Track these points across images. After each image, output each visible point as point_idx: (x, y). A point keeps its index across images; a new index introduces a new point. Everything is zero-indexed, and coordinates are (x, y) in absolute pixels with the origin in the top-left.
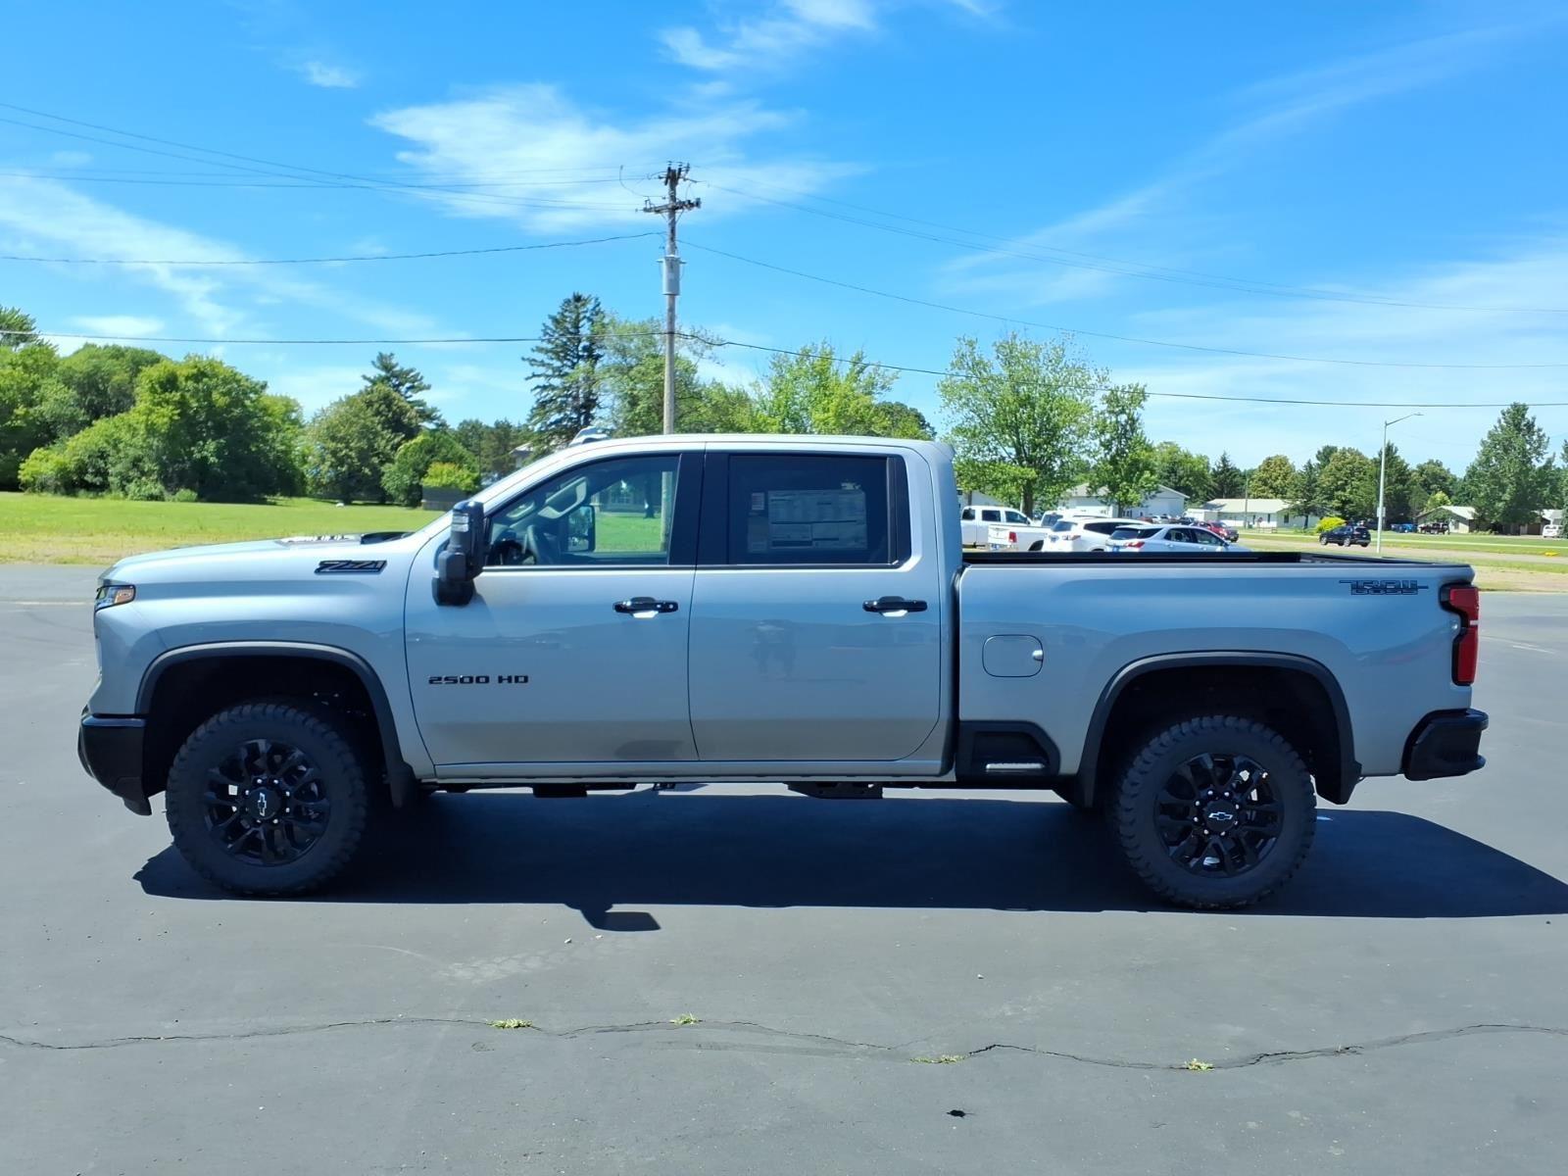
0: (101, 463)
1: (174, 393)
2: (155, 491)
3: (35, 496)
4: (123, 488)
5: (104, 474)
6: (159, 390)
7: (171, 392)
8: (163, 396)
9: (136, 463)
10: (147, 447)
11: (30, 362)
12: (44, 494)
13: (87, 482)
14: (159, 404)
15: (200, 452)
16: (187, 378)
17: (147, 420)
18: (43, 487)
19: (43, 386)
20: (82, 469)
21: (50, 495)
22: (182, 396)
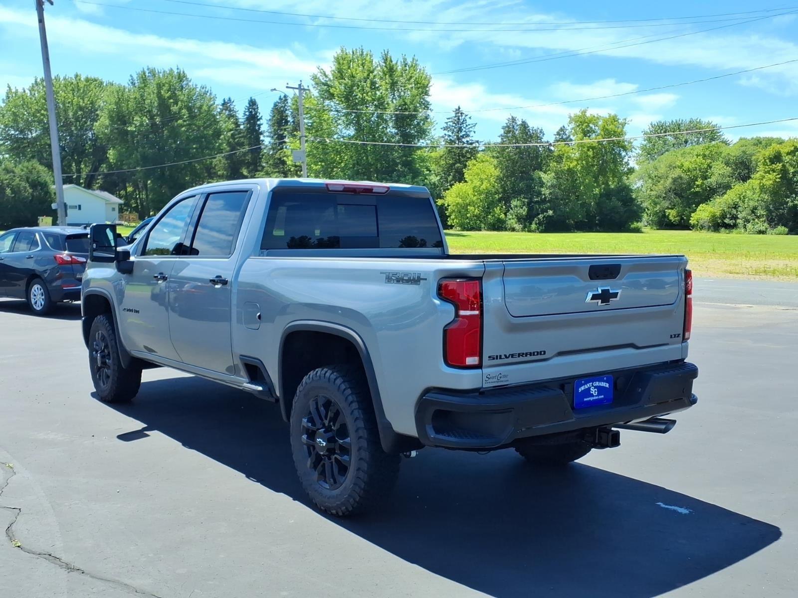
0: (734, 211)
1: (778, 164)
2: (763, 228)
3: (698, 232)
4: (745, 227)
5: (735, 218)
6: (769, 164)
7: (776, 164)
8: (771, 167)
9: (753, 211)
10: (761, 200)
11: (707, 153)
12: (703, 231)
13: (725, 223)
14: (768, 172)
15: (792, 202)
16: (788, 154)
17: (760, 183)
18: (702, 228)
19: (714, 166)
20: (723, 216)
21: (705, 232)
22: (784, 166)
